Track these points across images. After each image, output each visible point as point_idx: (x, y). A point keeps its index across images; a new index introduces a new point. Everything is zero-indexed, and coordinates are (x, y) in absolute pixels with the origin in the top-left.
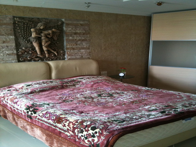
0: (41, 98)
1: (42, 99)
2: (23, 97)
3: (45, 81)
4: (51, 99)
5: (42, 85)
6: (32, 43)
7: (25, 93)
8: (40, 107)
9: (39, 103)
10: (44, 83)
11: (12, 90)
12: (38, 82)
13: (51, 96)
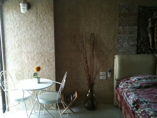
0: (144, 94)
1: (144, 96)
2: (134, 91)
3: (151, 76)
4: (150, 97)
5: (147, 81)
6: (148, 34)
7: (136, 87)
8: (141, 104)
9: (141, 100)
10: (149, 78)
11: (129, 83)
12: (146, 77)
13: (151, 94)
